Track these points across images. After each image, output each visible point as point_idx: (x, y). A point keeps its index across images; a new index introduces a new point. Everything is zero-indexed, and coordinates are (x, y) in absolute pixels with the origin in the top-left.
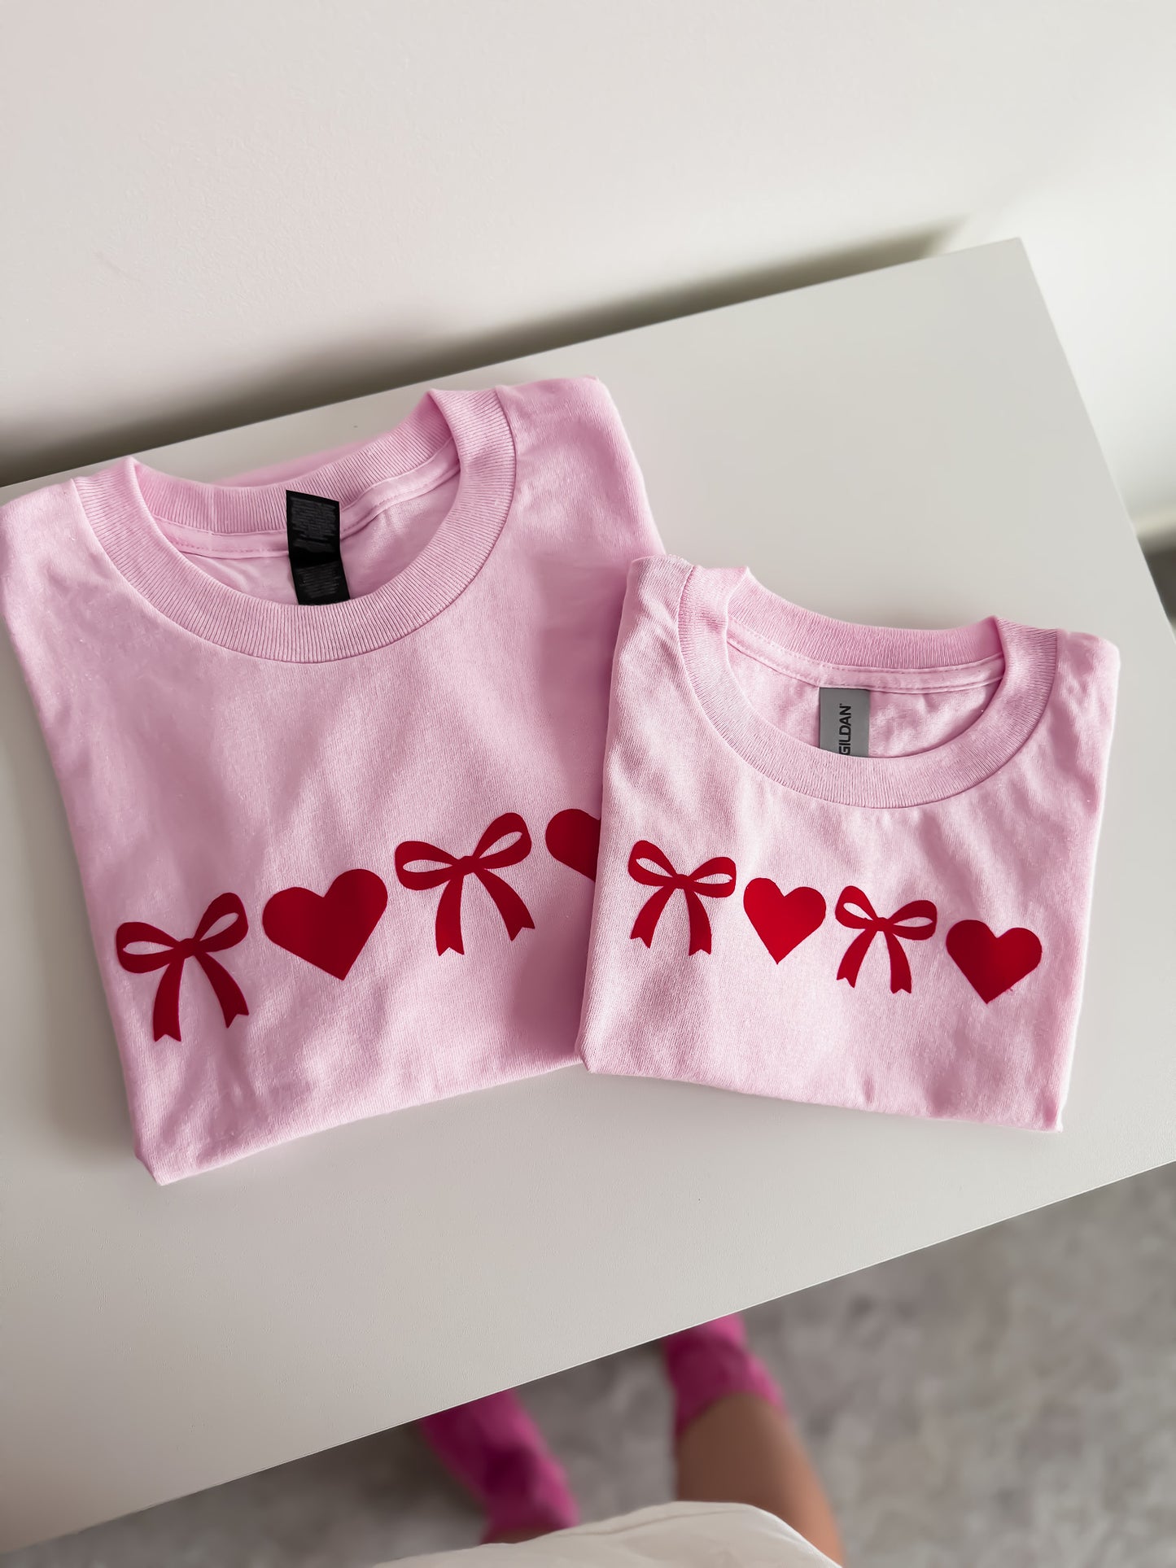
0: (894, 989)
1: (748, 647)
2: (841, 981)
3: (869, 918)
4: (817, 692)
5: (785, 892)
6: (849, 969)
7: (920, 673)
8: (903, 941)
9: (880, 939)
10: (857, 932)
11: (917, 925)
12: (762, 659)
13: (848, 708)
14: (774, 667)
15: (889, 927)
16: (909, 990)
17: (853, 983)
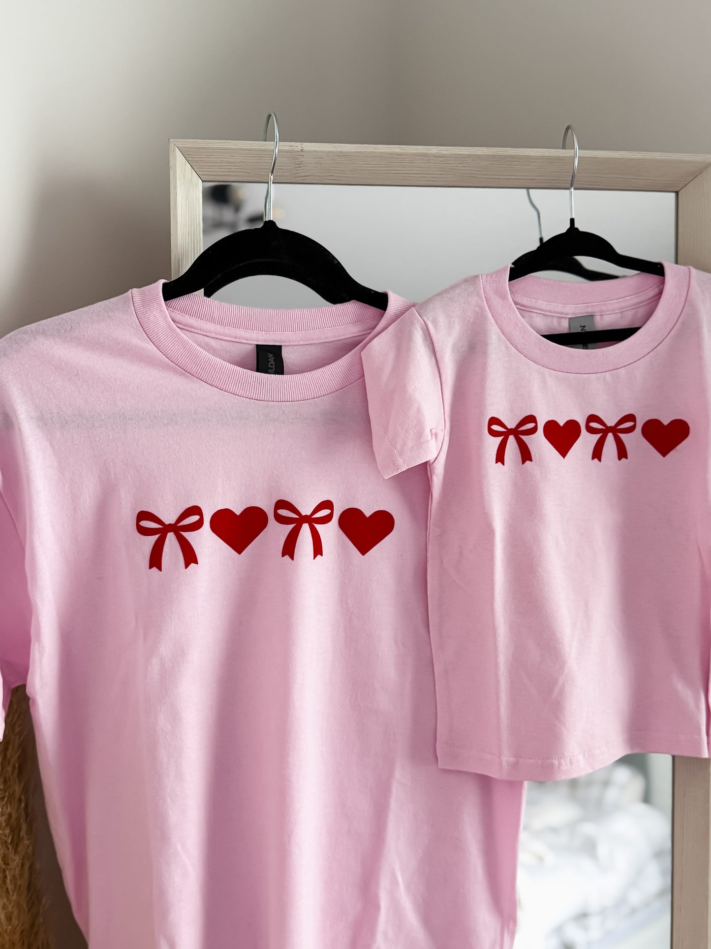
0: (620, 459)
1: (526, 307)
2: (594, 460)
3: (604, 428)
4: (567, 320)
5: (562, 424)
6: (597, 453)
7: (618, 302)
8: (621, 435)
9: (610, 437)
10: (598, 436)
11: (627, 426)
12: (535, 311)
13: (584, 327)
14: (543, 313)
15: (615, 430)
16: (626, 458)
17: (600, 460)
